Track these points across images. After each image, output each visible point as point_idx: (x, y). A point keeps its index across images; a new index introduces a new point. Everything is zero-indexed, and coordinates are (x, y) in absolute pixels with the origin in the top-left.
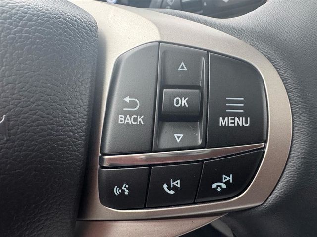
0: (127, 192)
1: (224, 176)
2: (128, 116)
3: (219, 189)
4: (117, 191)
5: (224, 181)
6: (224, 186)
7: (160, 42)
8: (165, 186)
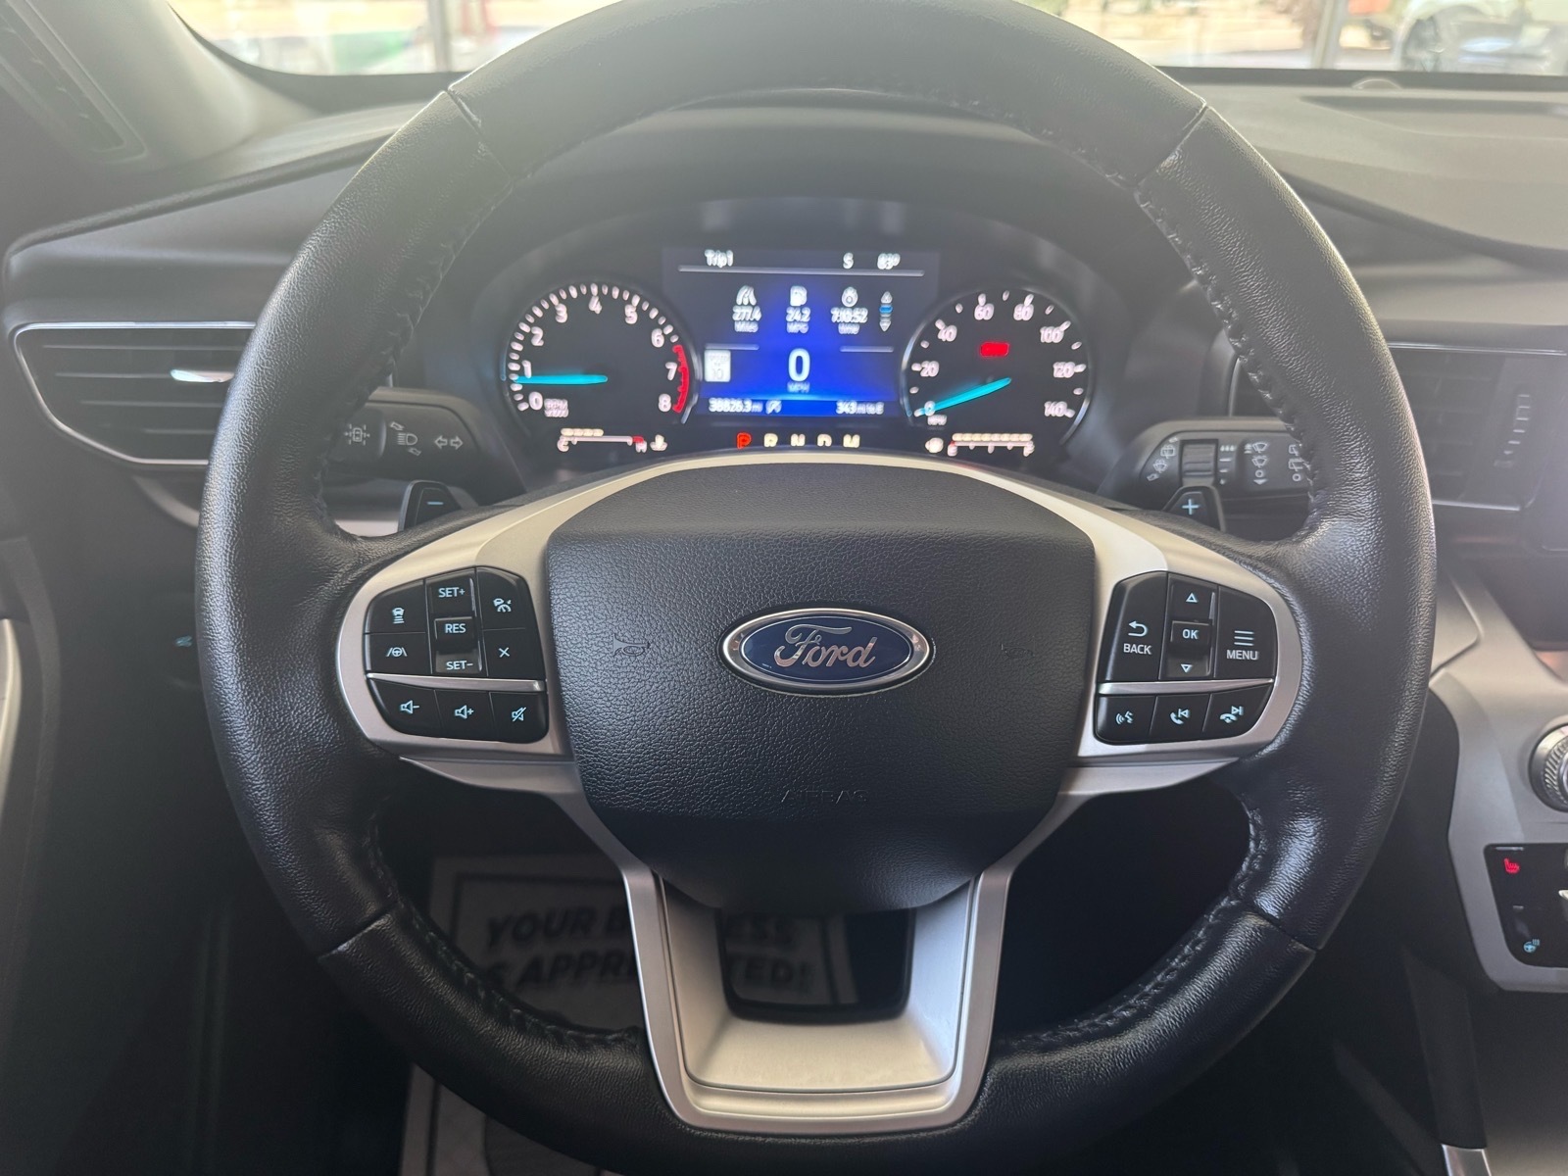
0: (1130, 720)
1: (1233, 708)
2: (1134, 646)
3: (1228, 721)
4: (1119, 719)
5: (1233, 712)
6: (1233, 718)
7: (1168, 572)
8: (1173, 716)
